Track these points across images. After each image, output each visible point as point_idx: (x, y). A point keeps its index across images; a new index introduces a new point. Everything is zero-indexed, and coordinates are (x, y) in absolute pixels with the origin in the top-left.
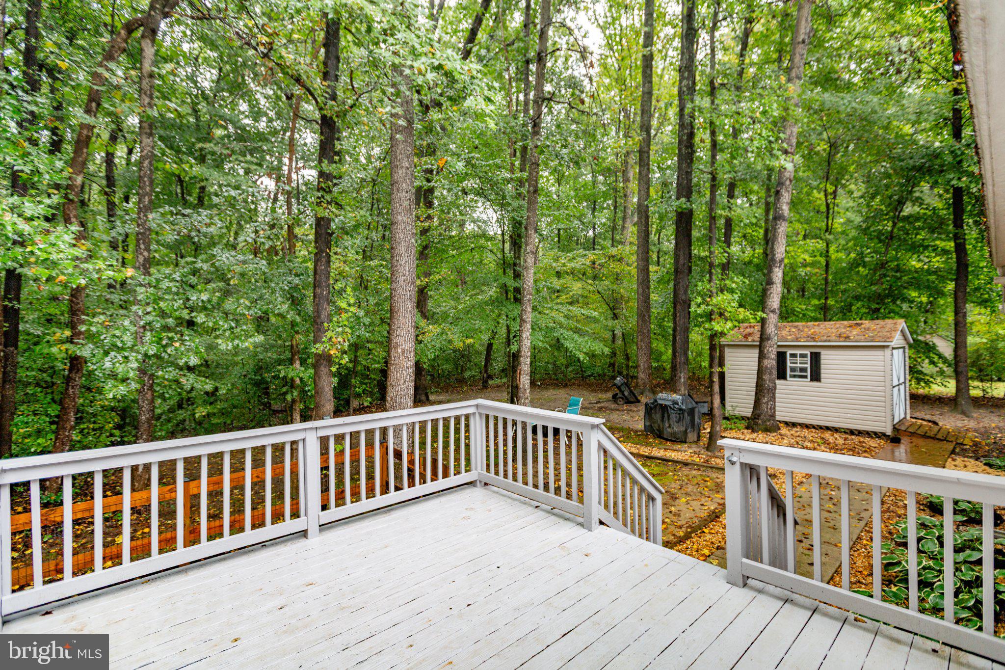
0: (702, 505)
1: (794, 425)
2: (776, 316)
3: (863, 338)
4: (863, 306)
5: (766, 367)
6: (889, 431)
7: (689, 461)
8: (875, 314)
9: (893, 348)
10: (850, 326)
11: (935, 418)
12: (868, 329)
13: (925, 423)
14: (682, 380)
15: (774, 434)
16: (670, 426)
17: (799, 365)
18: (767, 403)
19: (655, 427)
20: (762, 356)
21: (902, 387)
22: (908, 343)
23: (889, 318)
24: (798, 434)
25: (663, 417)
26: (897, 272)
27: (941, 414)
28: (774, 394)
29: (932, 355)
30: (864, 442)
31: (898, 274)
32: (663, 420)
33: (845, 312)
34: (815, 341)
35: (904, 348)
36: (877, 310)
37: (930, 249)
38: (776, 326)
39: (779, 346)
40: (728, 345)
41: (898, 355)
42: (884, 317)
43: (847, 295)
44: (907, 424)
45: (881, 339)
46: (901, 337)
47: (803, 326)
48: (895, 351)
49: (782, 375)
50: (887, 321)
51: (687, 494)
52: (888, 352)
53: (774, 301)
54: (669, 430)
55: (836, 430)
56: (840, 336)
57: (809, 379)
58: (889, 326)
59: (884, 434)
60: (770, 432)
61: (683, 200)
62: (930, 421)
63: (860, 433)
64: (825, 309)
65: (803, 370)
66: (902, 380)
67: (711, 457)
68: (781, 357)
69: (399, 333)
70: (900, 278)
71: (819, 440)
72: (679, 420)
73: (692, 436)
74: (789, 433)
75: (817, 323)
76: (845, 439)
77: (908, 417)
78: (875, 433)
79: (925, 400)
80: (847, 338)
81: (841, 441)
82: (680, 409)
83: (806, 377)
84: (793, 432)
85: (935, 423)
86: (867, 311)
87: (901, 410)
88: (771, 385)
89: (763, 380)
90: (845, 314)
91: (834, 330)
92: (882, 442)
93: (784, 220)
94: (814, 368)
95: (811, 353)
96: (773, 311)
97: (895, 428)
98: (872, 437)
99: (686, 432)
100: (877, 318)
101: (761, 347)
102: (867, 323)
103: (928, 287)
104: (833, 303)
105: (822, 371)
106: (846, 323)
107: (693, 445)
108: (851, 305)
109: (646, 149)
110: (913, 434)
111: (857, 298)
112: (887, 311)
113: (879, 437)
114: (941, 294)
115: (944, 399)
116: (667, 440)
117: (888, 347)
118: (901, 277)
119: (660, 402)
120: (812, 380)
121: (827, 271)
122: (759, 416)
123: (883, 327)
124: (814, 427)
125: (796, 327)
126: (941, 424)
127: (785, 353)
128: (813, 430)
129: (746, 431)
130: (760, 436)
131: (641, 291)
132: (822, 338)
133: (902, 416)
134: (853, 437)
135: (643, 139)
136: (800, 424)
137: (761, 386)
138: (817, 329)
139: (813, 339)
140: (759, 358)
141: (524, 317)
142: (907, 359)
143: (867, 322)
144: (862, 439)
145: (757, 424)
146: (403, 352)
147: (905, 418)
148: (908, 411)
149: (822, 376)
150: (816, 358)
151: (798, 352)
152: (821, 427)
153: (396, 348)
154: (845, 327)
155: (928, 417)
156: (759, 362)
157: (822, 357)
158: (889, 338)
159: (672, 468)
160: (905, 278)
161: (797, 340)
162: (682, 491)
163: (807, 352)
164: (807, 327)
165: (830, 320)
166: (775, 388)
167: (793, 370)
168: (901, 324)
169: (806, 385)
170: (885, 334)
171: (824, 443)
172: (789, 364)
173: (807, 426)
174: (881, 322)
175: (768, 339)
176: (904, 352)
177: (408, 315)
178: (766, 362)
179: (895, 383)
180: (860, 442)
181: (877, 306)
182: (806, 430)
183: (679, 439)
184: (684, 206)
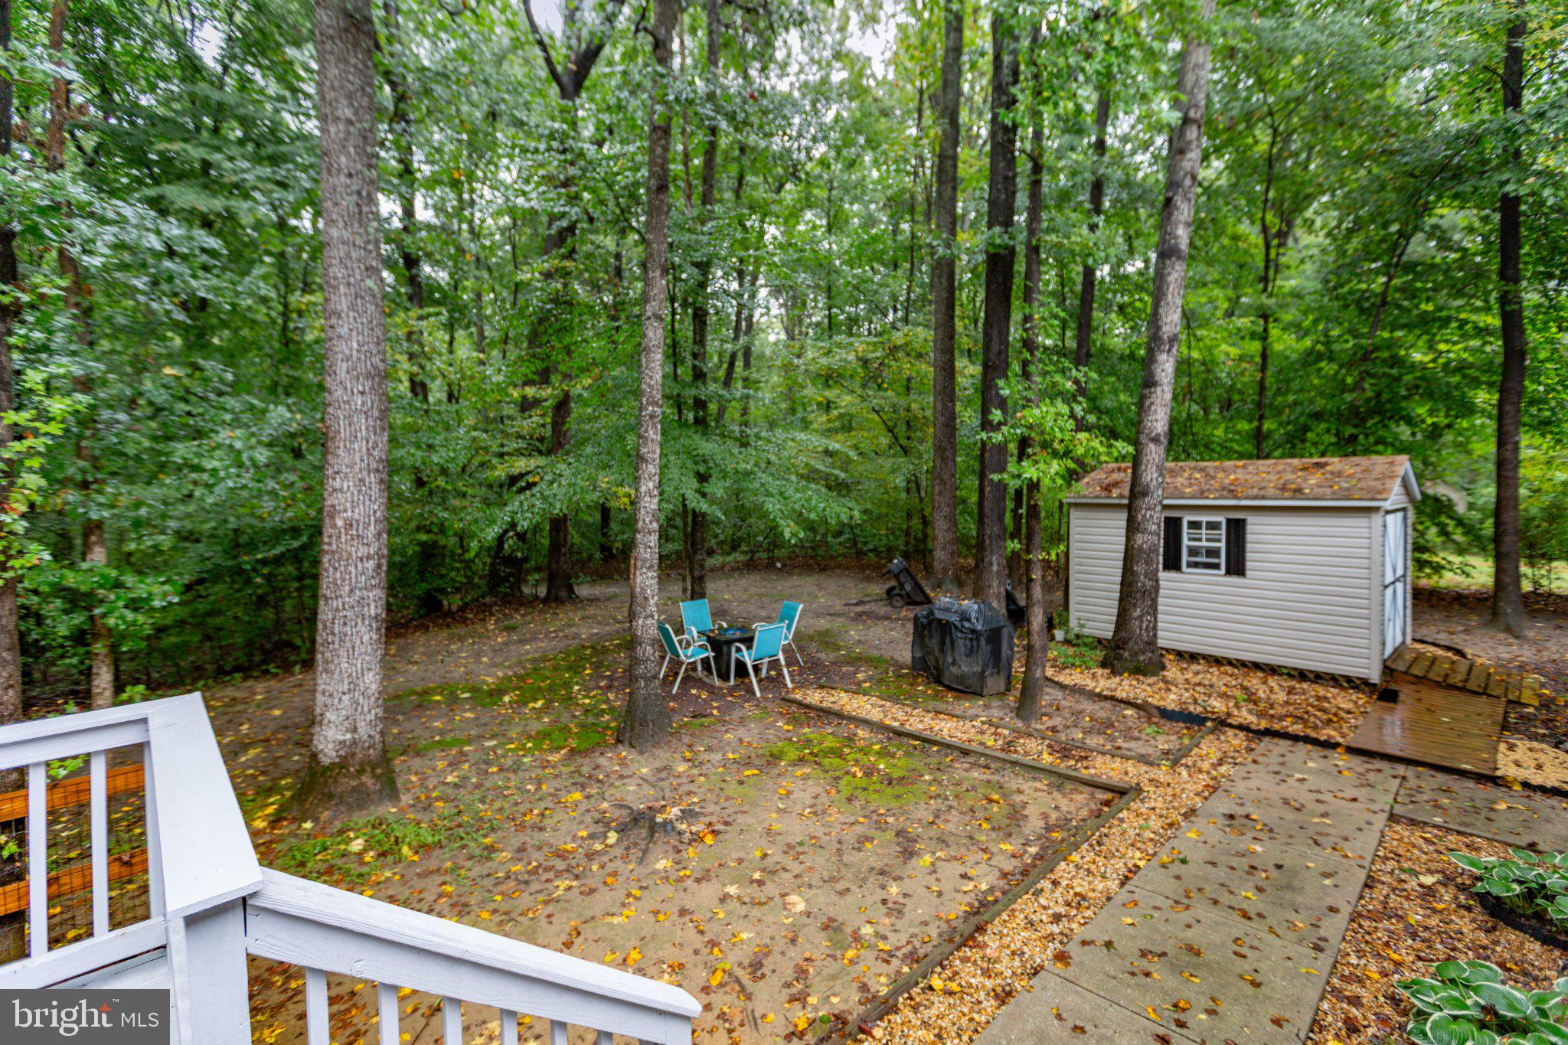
0: (964, 876)
1: (1193, 657)
2: (1161, 449)
3: (1328, 491)
4: (1328, 431)
5: (1141, 548)
6: (1375, 677)
7: (974, 746)
8: (1347, 446)
9: (1388, 512)
10: (1304, 469)
11: (1458, 641)
12: (1339, 474)
13: (1440, 652)
14: (995, 568)
15: (1151, 680)
16: (954, 664)
17: (1204, 544)
18: (1140, 618)
19: (931, 663)
20: (1133, 527)
21: (1399, 586)
22: (1412, 500)
23: (1377, 453)
24: (1197, 679)
25: (942, 644)
26: (1392, 367)
27: (1467, 631)
28: (1154, 601)
29: (1444, 519)
30: (1326, 699)
31: (1394, 372)
32: (942, 651)
33: (1294, 443)
34: (1236, 497)
35: (1404, 509)
36: (1353, 438)
37: (1454, 324)
38: (1160, 470)
39: (1165, 507)
40: (1076, 505)
41: (1394, 522)
42: (1367, 452)
43: (1298, 409)
44: (1409, 657)
45: (1363, 494)
46: (1401, 490)
47: (1216, 468)
48: (1390, 518)
49: (1173, 563)
50: (1374, 457)
51: (942, 841)
52: (1377, 519)
53: (1159, 420)
54: (953, 670)
55: (1273, 670)
56: (1284, 488)
57: (1223, 571)
58: (1379, 468)
59: (1365, 682)
60: (1145, 675)
61: (997, 229)
62: (1448, 648)
63: (1318, 677)
64: (1259, 436)
65: (1213, 553)
66: (1400, 572)
67: (1020, 734)
68: (1173, 527)
69: (337, 484)
70: (1398, 379)
71: (1238, 693)
72: (970, 653)
73: (995, 683)
74: (1180, 678)
75: (1241, 463)
76: (1291, 691)
77: (1409, 641)
78: (1349, 679)
79: (1434, 601)
80: (1298, 492)
81: (1281, 696)
82: (973, 631)
83: (1217, 566)
84: (1189, 675)
85: (1460, 653)
86: (1334, 440)
87: (1397, 630)
88: (1148, 583)
89: (1133, 573)
90: (1294, 446)
91: (1273, 477)
92: (1362, 699)
93: (1179, 258)
94: (1234, 550)
95: (1229, 521)
96: (1156, 440)
97: (1388, 670)
98: (1341, 687)
99: (982, 675)
100: (1354, 454)
101: (1131, 509)
102: (1335, 463)
103: (1447, 396)
104: (1273, 426)
105: (1249, 556)
106: (1295, 462)
107: (995, 703)
108: (1306, 429)
109: (950, 152)
110: (1420, 680)
111: (1317, 416)
112: (1372, 439)
113: (1356, 687)
114: (1468, 409)
115: (1466, 597)
116: (950, 688)
117: (1377, 509)
118: (1401, 375)
119: (938, 615)
120: (1228, 572)
121: (1263, 368)
122: (1125, 643)
123: (1367, 470)
124: (1230, 663)
125: (1202, 470)
126: (1469, 651)
127: (1180, 519)
128: (1229, 669)
129: (1100, 671)
130: (1126, 682)
131: (939, 407)
132: (1250, 492)
133: (1399, 639)
134: (1305, 685)
135: (944, 132)
136: (1205, 657)
137: (1130, 585)
138: (1240, 475)
139: (1233, 494)
140: (1128, 530)
141: (643, 450)
142: (1410, 530)
143: (1336, 460)
144: (1322, 692)
145: (1120, 658)
146: (349, 525)
147: (1403, 643)
148: (1409, 629)
149: (1249, 564)
150: (1237, 530)
151: (1204, 518)
152: (1243, 664)
153: (332, 517)
154: (1295, 470)
155: (1443, 638)
156: (1128, 539)
157: (1249, 528)
158: (1380, 493)
159: (933, 761)
160: (1408, 378)
161: (1202, 494)
162: (933, 832)
163: (1220, 518)
164: (1224, 470)
165: (1267, 457)
166: (1157, 588)
167: (1193, 552)
168: (1404, 464)
169: (1217, 580)
170: (1373, 483)
171: (1249, 700)
172: (1186, 542)
173: (1218, 661)
174: (1363, 461)
175: (1145, 494)
176: (1405, 518)
177: (360, 446)
178: (1140, 539)
179: (1389, 578)
180: (1319, 698)
181: (1354, 431)
182: (1214, 670)
183: (967, 689)
184: (998, 241)
